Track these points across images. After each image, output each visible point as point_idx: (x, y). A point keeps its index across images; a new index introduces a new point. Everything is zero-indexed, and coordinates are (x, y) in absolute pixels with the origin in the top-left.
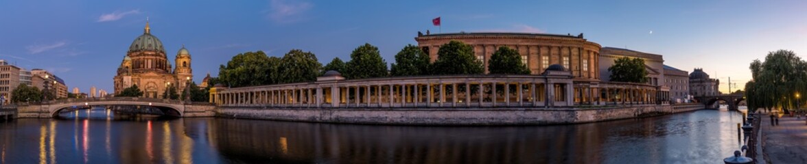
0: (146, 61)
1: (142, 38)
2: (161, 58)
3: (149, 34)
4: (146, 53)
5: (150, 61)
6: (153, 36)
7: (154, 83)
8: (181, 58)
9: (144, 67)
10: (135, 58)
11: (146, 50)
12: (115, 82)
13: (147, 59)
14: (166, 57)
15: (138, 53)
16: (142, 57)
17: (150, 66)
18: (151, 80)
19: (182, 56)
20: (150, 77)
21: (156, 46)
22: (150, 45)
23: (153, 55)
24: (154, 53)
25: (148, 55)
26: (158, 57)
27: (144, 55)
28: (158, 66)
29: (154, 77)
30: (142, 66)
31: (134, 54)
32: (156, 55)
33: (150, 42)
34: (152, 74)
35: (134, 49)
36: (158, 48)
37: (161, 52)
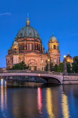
1: (24, 29)
2: (38, 43)
4: (28, 39)
7: (34, 60)
8: (52, 42)
9: (27, 49)
11: (28, 37)
12: (7, 60)
13: (29, 44)
14: (41, 42)
15: (22, 39)
17: (31, 49)
18: (32, 58)
19: (53, 41)
20: (31, 56)
21: (35, 34)
22: (30, 34)
23: (32, 41)
24: (33, 39)
25: (29, 41)
26: (36, 42)
27: (27, 41)
28: (36, 48)
29: (34, 56)
30: (25, 48)
31: (19, 40)
33: (30, 31)
34: (32, 54)
35: (20, 36)
36: (36, 36)
37: (38, 38)
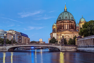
0: (64, 25)
2: (72, 24)
3: (66, 11)
4: (64, 21)
5: (66, 25)
6: (68, 12)
7: (68, 36)
9: (64, 28)
10: (60, 24)
11: (65, 20)
12: (51, 36)
13: (65, 24)
14: (75, 23)
15: (61, 22)
16: (62, 24)
17: (66, 28)
18: (67, 35)
20: (66, 33)
21: (69, 17)
23: (68, 22)
24: (68, 21)
26: (70, 23)
27: (64, 22)
28: (71, 27)
29: (68, 33)
30: (62, 28)
31: (59, 22)
32: (69, 22)
33: (66, 16)
35: (59, 20)
36: (71, 18)
37: (72, 20)
